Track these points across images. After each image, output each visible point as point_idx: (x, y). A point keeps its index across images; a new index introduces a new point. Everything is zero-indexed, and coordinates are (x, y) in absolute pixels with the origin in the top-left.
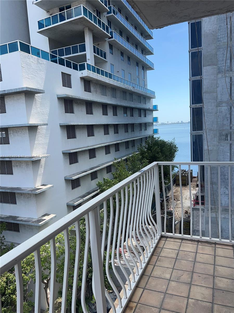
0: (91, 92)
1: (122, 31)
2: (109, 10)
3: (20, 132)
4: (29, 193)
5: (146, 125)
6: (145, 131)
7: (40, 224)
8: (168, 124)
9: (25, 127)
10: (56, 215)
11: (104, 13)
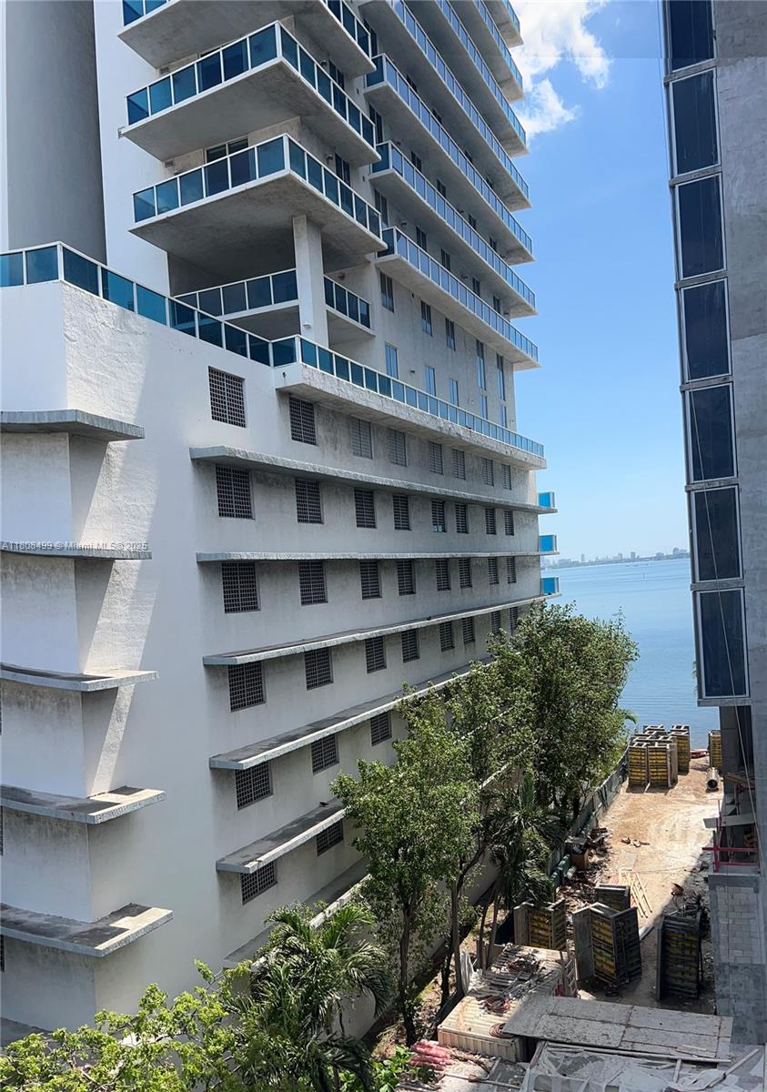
0: (314, 444)
1: (426, 232)
2: (380, 157)
3: (44, 577)
4: (62, 817)
5: (513, 565)
6: (512, 585)
7: (101, 947)
8: (584, 564)
9: (63, 560)
10: (170, 912)
11: (360, 168)
